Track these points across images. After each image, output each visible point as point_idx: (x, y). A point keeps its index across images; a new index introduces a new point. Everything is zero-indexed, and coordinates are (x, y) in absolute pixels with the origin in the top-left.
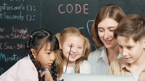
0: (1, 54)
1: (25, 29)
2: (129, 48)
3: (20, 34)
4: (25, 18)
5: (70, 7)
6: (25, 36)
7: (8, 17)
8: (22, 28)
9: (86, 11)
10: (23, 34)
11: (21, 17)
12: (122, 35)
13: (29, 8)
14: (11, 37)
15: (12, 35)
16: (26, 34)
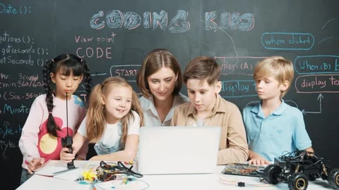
0: (6, 105)
1: (35, 76)
2: (202, 92)
3: (29, 82)
4: (35, 63)
5: (90, 51)
6: (36, 84)
7: (13, 62)
8: (32, 75)
9: (109, 55)
10: (33, 82)
11: (30, 62)
12: (195, 78)
13: (41, 51)
14: (17, 84)
15: (19, 82)
16: (37, 82)
